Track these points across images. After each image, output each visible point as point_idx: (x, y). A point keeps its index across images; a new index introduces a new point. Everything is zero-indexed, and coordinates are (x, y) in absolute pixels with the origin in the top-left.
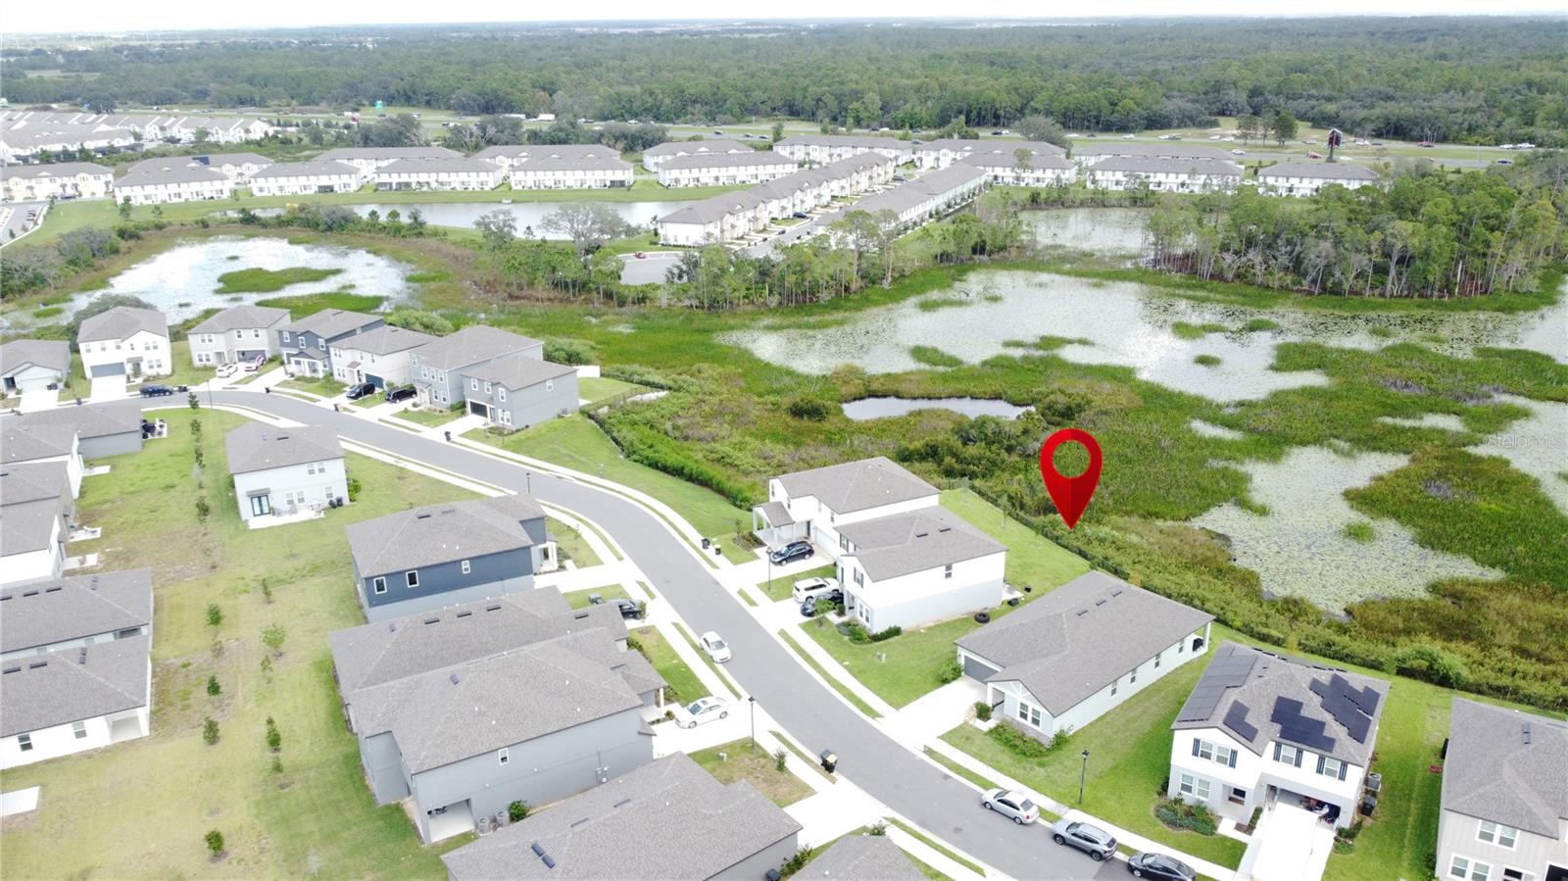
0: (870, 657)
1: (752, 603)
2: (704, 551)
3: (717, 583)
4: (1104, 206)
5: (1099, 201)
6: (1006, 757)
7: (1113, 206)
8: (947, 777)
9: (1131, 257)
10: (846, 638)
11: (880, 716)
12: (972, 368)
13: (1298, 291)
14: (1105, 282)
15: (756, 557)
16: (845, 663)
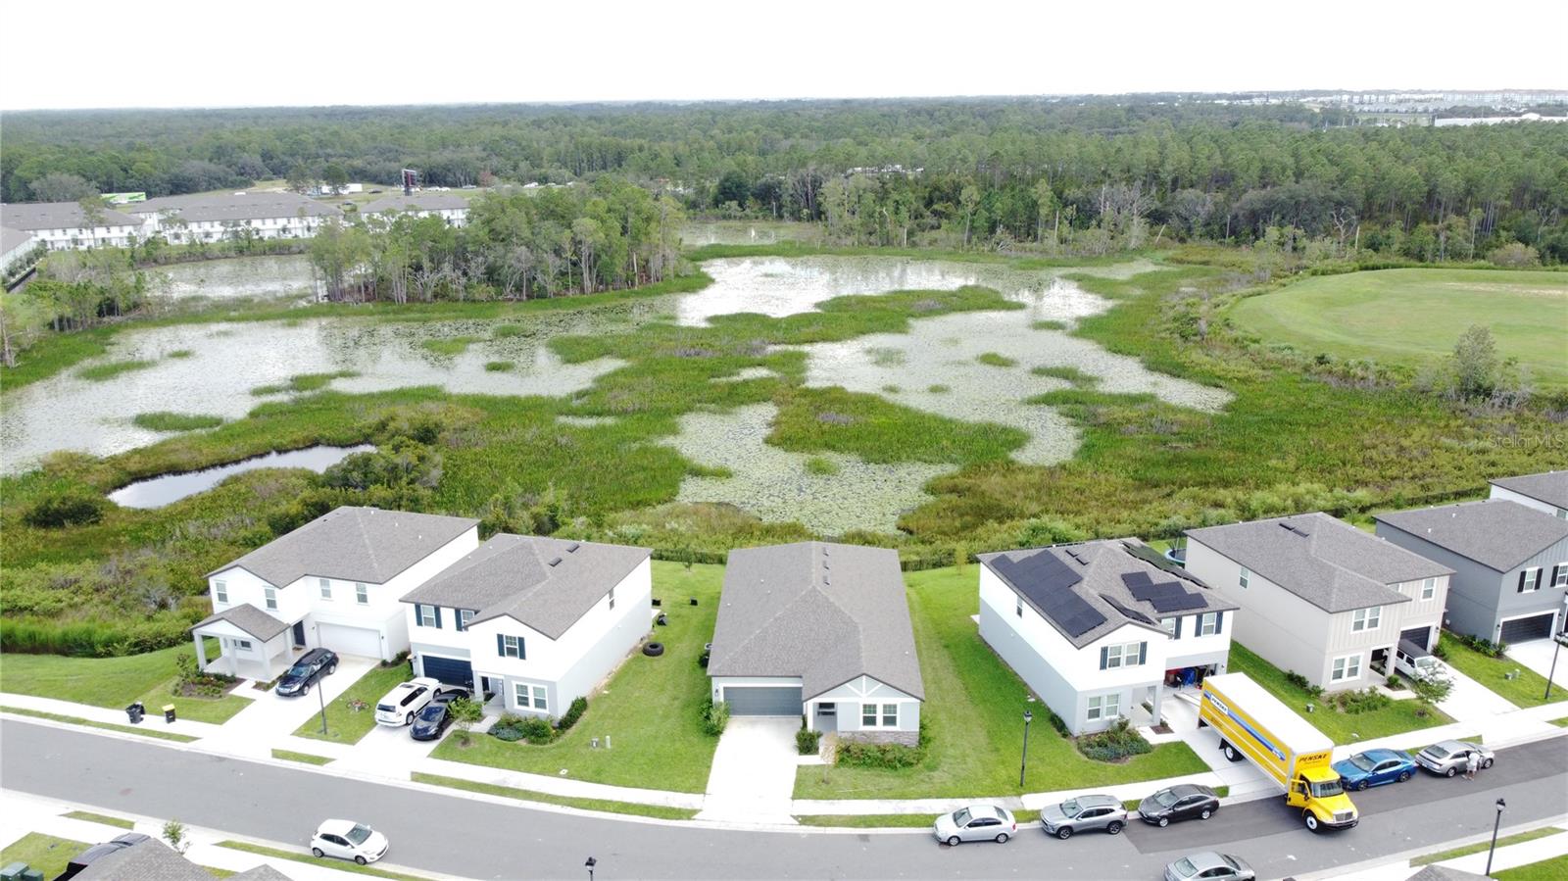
0: (583, 751)
1: (320, 761)
2: (140, 725)
3: (221, 759)
4: (208, 259)
5: (198, 255)
6: (888, 779)
7: (218, 258)
8: (864, 838)
9: (301, 297)
10: (523, 743)
11: (695, 812)
12: (241, 423)
13: (504, 300)
14: (298, 321)
15: (248, 701)
16: (562, 773)
